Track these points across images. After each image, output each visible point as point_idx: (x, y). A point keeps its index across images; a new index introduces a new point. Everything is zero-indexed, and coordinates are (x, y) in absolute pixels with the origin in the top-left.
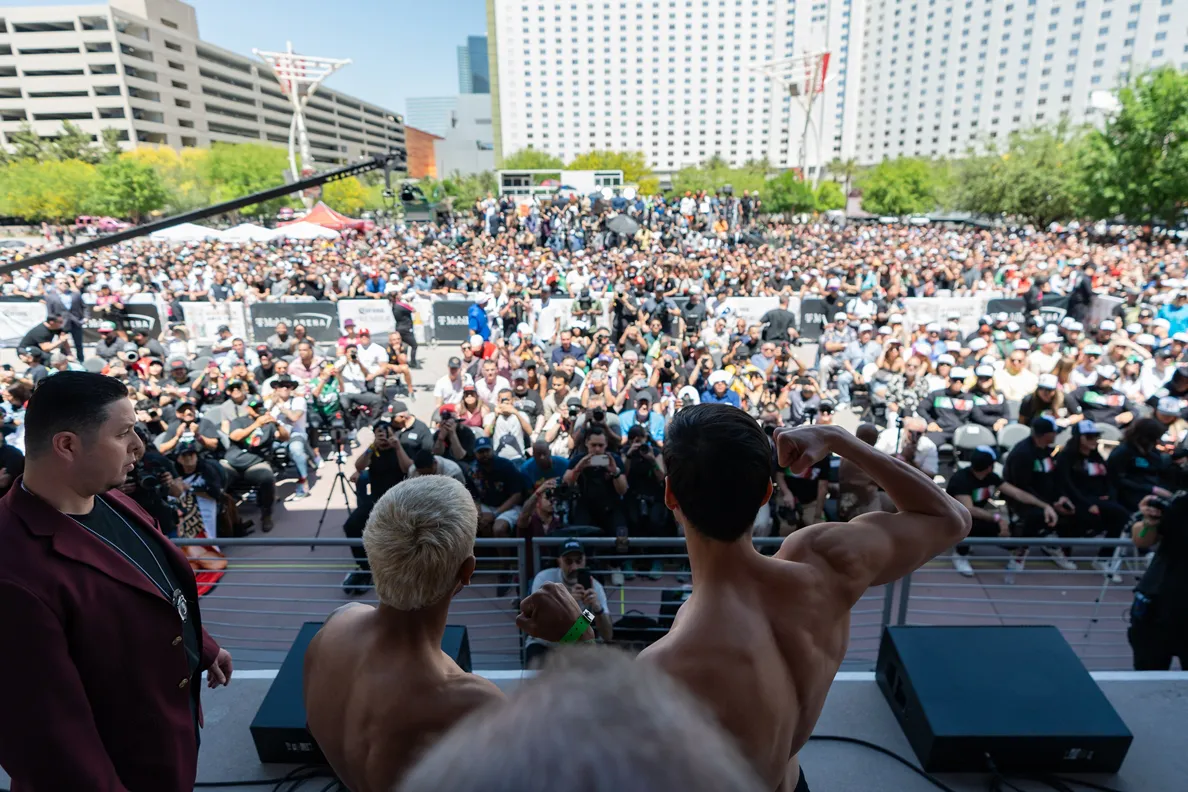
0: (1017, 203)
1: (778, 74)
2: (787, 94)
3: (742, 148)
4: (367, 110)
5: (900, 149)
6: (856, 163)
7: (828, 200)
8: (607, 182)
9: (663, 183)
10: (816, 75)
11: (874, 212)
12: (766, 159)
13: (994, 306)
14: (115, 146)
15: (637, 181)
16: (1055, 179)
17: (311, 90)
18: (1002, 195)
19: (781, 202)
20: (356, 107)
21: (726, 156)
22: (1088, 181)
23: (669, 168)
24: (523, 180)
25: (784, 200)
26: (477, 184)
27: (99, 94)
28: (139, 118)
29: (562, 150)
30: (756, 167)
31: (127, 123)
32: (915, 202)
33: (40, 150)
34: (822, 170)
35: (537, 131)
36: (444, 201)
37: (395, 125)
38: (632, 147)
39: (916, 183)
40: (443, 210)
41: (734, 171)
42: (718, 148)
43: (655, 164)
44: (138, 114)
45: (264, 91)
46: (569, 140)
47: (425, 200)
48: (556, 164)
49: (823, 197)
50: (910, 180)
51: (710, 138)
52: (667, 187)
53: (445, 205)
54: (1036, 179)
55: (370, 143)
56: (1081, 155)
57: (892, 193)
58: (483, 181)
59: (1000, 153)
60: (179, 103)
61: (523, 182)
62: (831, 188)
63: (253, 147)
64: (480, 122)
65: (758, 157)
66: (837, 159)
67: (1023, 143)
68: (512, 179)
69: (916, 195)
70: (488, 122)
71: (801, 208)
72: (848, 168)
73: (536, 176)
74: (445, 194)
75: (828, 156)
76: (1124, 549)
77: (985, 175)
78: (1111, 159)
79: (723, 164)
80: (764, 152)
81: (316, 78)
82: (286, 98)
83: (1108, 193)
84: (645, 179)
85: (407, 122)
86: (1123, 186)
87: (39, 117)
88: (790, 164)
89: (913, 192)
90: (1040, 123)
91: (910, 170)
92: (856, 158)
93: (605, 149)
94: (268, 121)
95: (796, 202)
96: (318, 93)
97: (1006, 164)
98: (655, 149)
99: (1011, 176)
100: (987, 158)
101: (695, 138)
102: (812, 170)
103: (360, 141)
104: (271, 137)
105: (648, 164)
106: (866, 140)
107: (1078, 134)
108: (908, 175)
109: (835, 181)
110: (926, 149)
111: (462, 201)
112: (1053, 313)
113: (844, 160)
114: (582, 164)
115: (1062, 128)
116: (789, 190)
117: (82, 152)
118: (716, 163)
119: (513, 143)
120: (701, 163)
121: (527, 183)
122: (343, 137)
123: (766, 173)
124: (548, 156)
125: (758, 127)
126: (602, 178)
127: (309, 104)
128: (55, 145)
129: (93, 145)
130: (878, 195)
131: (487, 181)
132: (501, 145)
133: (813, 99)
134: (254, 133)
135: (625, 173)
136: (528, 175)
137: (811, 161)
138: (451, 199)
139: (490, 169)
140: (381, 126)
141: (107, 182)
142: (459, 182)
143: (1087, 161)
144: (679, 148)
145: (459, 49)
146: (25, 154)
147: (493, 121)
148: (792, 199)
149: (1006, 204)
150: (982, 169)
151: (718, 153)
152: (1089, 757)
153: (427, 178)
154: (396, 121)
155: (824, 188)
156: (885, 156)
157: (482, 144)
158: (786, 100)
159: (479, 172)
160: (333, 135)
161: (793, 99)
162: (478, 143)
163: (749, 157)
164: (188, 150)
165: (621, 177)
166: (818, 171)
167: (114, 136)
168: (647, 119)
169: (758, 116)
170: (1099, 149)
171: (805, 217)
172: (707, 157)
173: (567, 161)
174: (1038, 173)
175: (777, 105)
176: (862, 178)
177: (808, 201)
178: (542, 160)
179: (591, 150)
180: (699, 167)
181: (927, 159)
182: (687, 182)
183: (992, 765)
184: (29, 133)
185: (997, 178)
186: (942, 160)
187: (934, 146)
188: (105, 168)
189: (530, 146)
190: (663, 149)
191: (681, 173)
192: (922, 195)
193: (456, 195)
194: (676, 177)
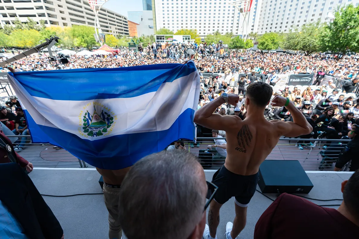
0: (302, 47)
1: (237, 5)
2: (239, 12)
3: (225, 29)
4: (116, 15)
5: (270, 30)
6: (257, 34)
7: (249, 45)
8: (186, 39)
9: (202, 39)
10: (248, 5)
12: (232, 32)
13: (292, 77)
14: (44, 25)
15: (195, 38)
16: (314, 40)
17: (99, 9)
18: (298, 44)
20: (113, 14)
21: (220, 31)
22: (323, 40)
23: (204, 35)
25: (236, 45)
26: (149, 39)
27: (37, 9)
28: (50, 17)
29: (173, 29)
30: (229, 35)
31: (47, 18)
32: (272, 46)
33: (22, 27)
34: (248, 36)
35: (166, 23)
36: (140, 44)
38: (193, 28)
40: (140, 46)
41: (223, 36)
42: (218, 29)
43: (200, 33)
44: (49, 15)
45: (86, 8)
46: (175, 26)
47: (134, 43)
48: (172, 33)
49: (247, 44)
50: (272, 39)
51: (216, 25)
52: (203, 40)
53: (140, 45)
54: (308, 39)
55: (118, 26)
57: (266, 43)
58: (151, 38)
59: (299, 31)
60: (61, 12)
61: (162, 39)
62: (249, 41)
63: (84, 26)
64: (149, 19)
65: (229, 32)
66: (252, 33)
67: (305, 28)
68: (159, 37)
69: (273, 44)
70: (152, 19)
71: (241, 47)
72: (255, 36)
73: (166, 37)
74: (140, 42)
75: (250, 31)
76: (317, 141)
77: (294, 38)
78: (330, 34)
79: (219, 34)
80: (231, 30)
81: (101, 5)
82: (92, 11)
83: (327, 44)
84: (197, 38)
85: (128, 19)
86: (332, 42)
87: (20, 16)
88: (239, 34)
89: (272, 43)
90: (312, 22)
91: (272, 36)
92: (257, 32)
93: (186, 28)
94: (88, 18)
95: (239, 46)
96: (101, 9)
97: (300, 35)
98: (200, 29)
99: (301, 38)
100: (294, 33)
101: (212, 25)
103: (115, 25)
104: (89, 23)
105: (198, 33)
106: (261, 27)
107: (322, 26)
108: (271, 38)
109: (251, 39)
110: (278, 30)
111: (145, 44)
112: (308, 79)
113: (254, 33)
115: (318, 24)
116: (237, 42)
117: (34, 27)
118: (217, 33)
119: (160, 26)
120: (213, 33)
121: (163, 39)
122: (110, 24)
123: (231, 37)
124: (169, 30)
125: (230, 22)
126: (185, 37)
127: (99, 13)
128: (27, 25)
129: (37, 25)
130: (263, 44)
132: (156, 27)
133: (247, 14)
134: (84, 22)
135: (191, 36)
136: (164, 36)
137: (244, 33)
138: (142, 43)
139: (153, 35)
140: (121, 20)
141: (43, 37)
142: (144, 38)
143: (323, 34)
144: (207, 29)
146: (18, 27)
147: (154, 19)
148: (238, 45)
149: (298, 47)
150: (293, 36)
151: (218, 30)
152: (302, 190)
153: (135, 37)
154: (125, 19)
155: (247, 41)
156: (266, 31)
157: (150, 26)
158: (239, 14)
159: (150, 35)
160: (107, 23)
161: (241, 13)
163: (227, 32)
164: (65, 27)
165: (190, 37)
166: (246, 36)
167: (43, 22)
168: (198, 19)
169: (230, 19)
170: (327, 31)
171: (242, 50)
172: (215, 31)
173: (175, 32)
175: (236, 15)
176: (259, 39)
177: (243, 45)
178: (168, 32)
179: (182, 29)
180: (212, 35)
181: (278, 33)
182: (209, 39)
183: (279, 192)
184: (18, 21)
185: (297, 39)
186: (282, 33)
187: (280, 29)
188: (41, 32)
189: (164, 27)
190: (202, 29)
191: (207, 36)
192: (275, 44)
193: (143, 42)
194: (206, 38)
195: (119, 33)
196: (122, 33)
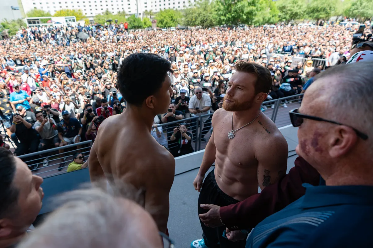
0: (200, 23)
3: (115, 7)
5: (164, 7)
6: (152, 12)
7: (147, 24)
8: (70, 21)
9: (91, 20)
11: (161, 27)
12: (124, 11)
15: (83, 19)
16: (209, 14)
18: (196, 19)
19: (133, 25)
21: (110, 10)
22: (217, 14)
23: (91, 15)
24: (36, 21)
25: (134, 24)
26: (16, 24)
29: (49, 9)
30: (121, 14)
32: (172, 23)
34: (143, 14)
35: (37, 2)
36: (4, 31)
38: (76, 8)
39: (172, 17)
40: (4, 35)
41: (115, 15)
42: (107, 7)
46: (51, 5)
48: (48, 15)
49: (145, 23)
50: (170, 16)
51: (104, 4)
53: (5, 33)
54: (204, 14)
56: (215, 7)
57: (165, 21)
58: (18, 23)
61: (36, 22)
62: (147, 20)
65: (121, 11)
66: (146, 11)
68: (32, 21)
69: (172, 21)
71: (139, 27)
72: (150, 13)
73: (42, 20)
74: (4, 28)
75: (144, 9)
77: (191, 14)
78: (222, 7)
79: (110, 13)
80: (123, 9)
83: (222, 18)
86: (225, 16)
88: (132, 13)
89: (172, 20)
91: (170, 13)
92: (152, 10)
93: (66, 8)
95: (137, 25)
97: (196, 10)
98: (85, 8)
99: (197, 14)
100: (190, 9)
101: (98, 4)
102: (140, 14)
105: (84, 14)
106: (154, 4)
109: (147, 18)
110: (172, 6)
111: (12, 31)
113: (149, 11)
114: (59, 14)
116: (134, 21)
118: (107, 13)
119: (28, 7)
120: (102, 13)
121: (38, 23)
123: (125, 16)
124: (43, 12)
126: (68, 20)
130: (161, 22)
131: (20, 22)
132: (23, 7)
135: (76, 17)
136: (38, 19)
137: (139, 11)
138: (6, 31)
139: (20, 17)
142: (7, 23)
144: (93, 8)
148: (136, 24)
149: (197, 22)
150: (190, 12)
155: (145, 20)
156: (160, 9)
157: (14, 7)
159: (16, 19)
162: (12, 7)
163: (118, 10)
165: (75, 19)
166: (142, 14)
170: (219, 5)
171: (140, 30)
172: (104, 10)
173: (53, 13)
174: (204, 13)
177: (141, 25)
179: (61, 9)
180: (102, 15)
181: (172, 9)
182: (99, 20)
185: (194, 15)
186: (176, 10)
187: (174, 6)
189: (35, 8)
190: (88, 8)
191: (96, 16)
192: (174, 21)
193: (8, 29)
194: (95, 18)
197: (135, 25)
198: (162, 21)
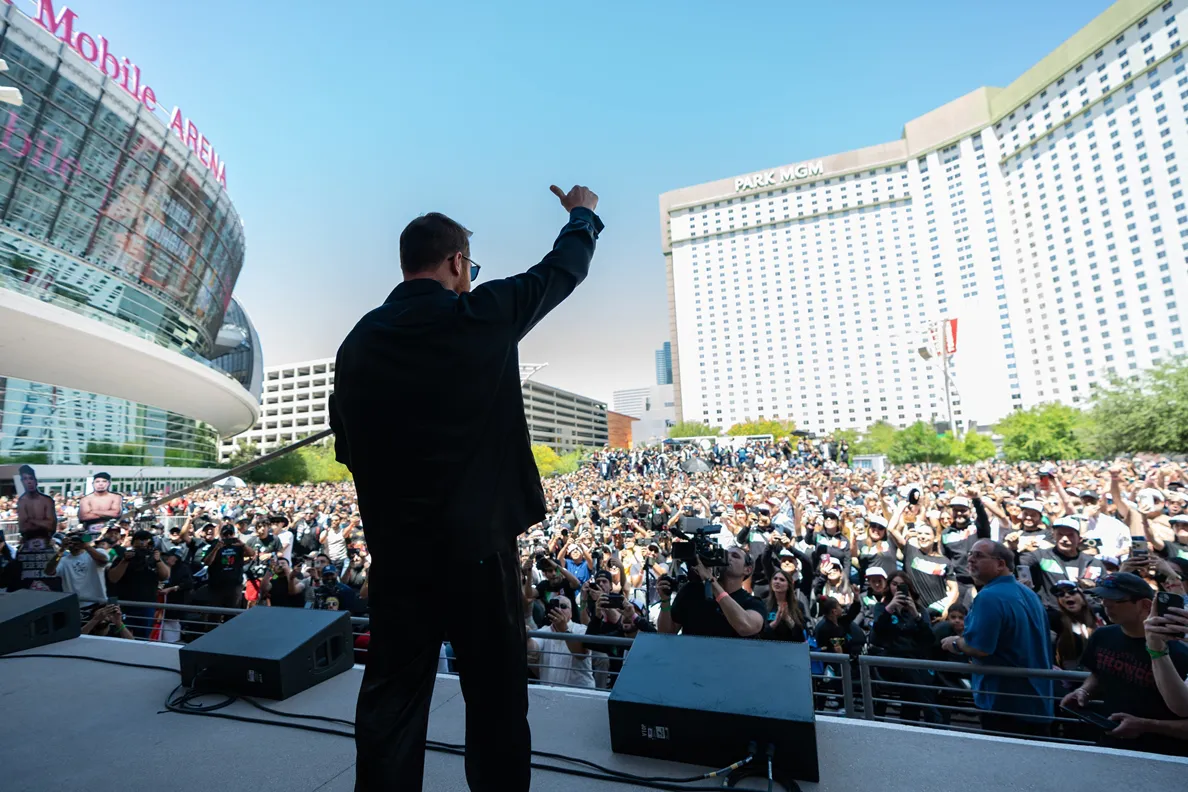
4: (580, 401)
7: (975, 451)
19: (912, 452)
20: (571, 399)
25: (915, 450)
29: (720, 423)
35: (712, 408)
37: (602, 412)
38: (783, 417)
39: (1060, 427)
48: (714, 432)
50: (1053, 424)
55: (579, 425)
57: (1033, 439)
64: (667, 405)
70: (671, 404)
75: (1006, 414)
85: (611, 408)
88: (939, 419)
89: (1060, 435)
91: (1062, 415)
93: (756, 420)
103: (573, 424)
108: (1052, 420)
114: (736, 431)
116: (920, 441)
122: (559, 422)
124: (707, 427)
132: (682, 421)
135: (775, 437)
136: (688, 441)
140: (589, 412)
145: (657, 352)
147: (677, 403)
151: (884, 417)
154: (601, 408)
157: (670, 422)
160: (552, 421)
162: (666, 421)
168: (810, 392)
173: (725, 429)
178: (701, 429)
189: (706, 421)
195: (580, 442)
196: (589, 444)
197: (920, 452)
198: (1022, 439)
